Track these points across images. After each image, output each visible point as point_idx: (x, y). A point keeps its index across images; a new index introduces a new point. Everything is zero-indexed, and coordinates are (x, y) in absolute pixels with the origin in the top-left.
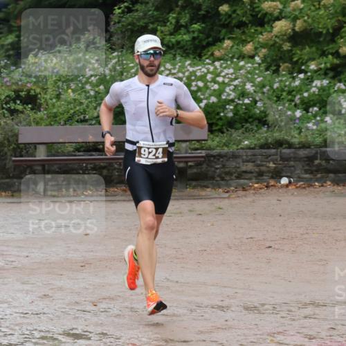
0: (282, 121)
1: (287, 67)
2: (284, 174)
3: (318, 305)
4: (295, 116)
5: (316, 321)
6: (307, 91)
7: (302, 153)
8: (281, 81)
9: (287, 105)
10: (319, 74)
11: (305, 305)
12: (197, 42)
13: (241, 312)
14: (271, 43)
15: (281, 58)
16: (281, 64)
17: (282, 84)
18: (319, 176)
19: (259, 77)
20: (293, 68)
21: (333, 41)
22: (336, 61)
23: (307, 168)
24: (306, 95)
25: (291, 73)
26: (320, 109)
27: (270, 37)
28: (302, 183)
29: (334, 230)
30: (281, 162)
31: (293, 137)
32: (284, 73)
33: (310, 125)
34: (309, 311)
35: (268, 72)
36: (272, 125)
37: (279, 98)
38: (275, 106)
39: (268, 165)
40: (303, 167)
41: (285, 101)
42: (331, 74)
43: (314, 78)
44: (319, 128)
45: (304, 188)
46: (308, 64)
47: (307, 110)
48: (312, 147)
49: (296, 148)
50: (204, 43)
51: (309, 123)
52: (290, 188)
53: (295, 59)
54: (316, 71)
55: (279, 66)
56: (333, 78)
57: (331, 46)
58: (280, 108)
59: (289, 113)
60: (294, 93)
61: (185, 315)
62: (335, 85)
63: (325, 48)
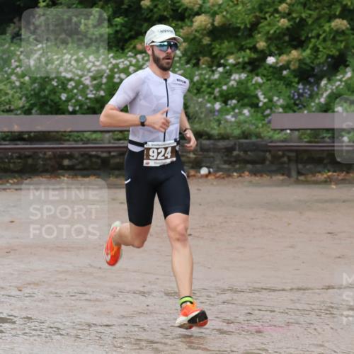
0: (201, 113)
1: (207, 61)
2: (204, 164)
3: (236, 291)
4: (214, 108)
5: (234, 306)
6: (226, 84)
7: (222, 144)
8: (201, 74)
9: (207, 97)
10: (238, 68)
11: (224, 291)
12: (119, 35)
13: (162, 297)
14: (192, 37)
15: (201, 52)
16: (201, 58)
17: (202, 77)
18: (237, 166)
19: (180, 70)
20: (213, 62)
21: (251, 36)
22: (254, 56)
23: (225, 158)
24: (225, 88)
25: (210, 67)
26: (238, 102)
27: (190, 31)
28: (221, 173)
29: (252, 219)
30: (201, 153)
31: (213, 128)
32: (204, 66)
33: (229, 117)
34: (227, 296)
35: (189, 66)
36: (192, 116)
37: (199, 91)
38: (195, 98)
39: (188, 155)
40: (222, 157)
41: (205, 93)
42: (249, 68)
43: (233, 71)
44: (237, 120)
45: (223, 178)
46: (227, 58)
47: (225, 102)
48: (231, 139)
49: (215, 139)
50: (127, 37)
51: (227, 114)
52: (210, 178)
53: (214, 53)
54: (234, 65)
55: (199, 60)
56: (251, 71)
57: (248, 41)
58: (200, 100)
59: (209, 105)
60: (213, 86)
61: (107, 300)
62: (252, 78)
63: (243, 43)
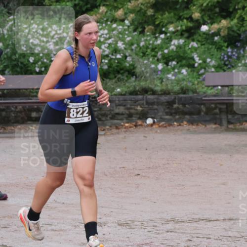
0: (147, 72)
1: (151, 29)
2: (149, 115)
3: (178, 222)
4: (157, 68)
5: (176, 234)
6: (167, 48)
7: (164, 98)
8: (146, 40)
9: (151, 59)
10: (176, 35)
11: (167, 222)
12: (78, 8)
13: (116, 227)
14: (138, 9)
15: (146, 22)
16: (146, 27)
17: (147, 42)
18: (177, 117)
19: (128, 37)
20: (156, 30)
21: (187, 8)
22: (190, 24)
23: (167, 110)
24: (166, 51)
25: (154, 34)
26: (178, 63)
27: (136, 4)
28: (163, 123)
29: (190, 161)
30: (147, 106)
31: (156, 85)
32: (148, 33)
33: (170, 76)
34: (170, 226)
35: (136, 33)
36: (139, 76)
37: (144, 54)
38: (141, 60)
39: (136, 108)
40: (164, 110)
41: (150, 56)
42: (186, 35)
43: (173, 37)
44: (177, 78)
45: (166, 127)
46: (168, 26)
47: (167, 64)
48: (172, 94)
49: (159, 95)
50: (84, 9)
51: (168, 74)
52: (154, 127)
53: (157, 23)
54: (174, 33)
55: (145, 28)
56: (188, 38)
57: (185, 12)
58: (145, 62)
59: (153, 66)
60: (156, 50)
61: (70, 230)
62: (189, 43)
63: (181, 14)
